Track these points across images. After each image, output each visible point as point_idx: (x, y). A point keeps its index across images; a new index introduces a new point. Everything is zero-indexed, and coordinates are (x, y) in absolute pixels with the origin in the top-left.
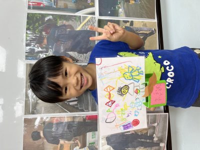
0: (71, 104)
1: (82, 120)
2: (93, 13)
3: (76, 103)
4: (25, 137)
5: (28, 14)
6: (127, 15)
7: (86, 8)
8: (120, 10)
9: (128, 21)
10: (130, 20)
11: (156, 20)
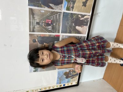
0: (49, 29)
1: (53, 36)
3: (51, 29)
4: (30, 41)
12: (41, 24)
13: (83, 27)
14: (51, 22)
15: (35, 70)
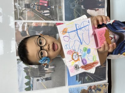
12: (32, 7)
13: (98, 10)
14: (48, 4)
15: (28, 86)
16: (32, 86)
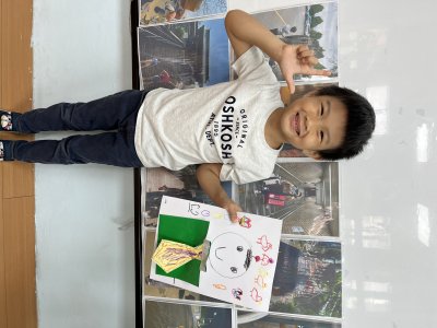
2: (240, 313)
5: (340, 316)
6: (187, 308)
7: (252, 323)
8: (198, 317)
9: (187, 298)
10: (184, 300)
11: (144, 298)
12: (301, 191)
14: (267, 198)
15: (316, 15)
16: (306, 16)
